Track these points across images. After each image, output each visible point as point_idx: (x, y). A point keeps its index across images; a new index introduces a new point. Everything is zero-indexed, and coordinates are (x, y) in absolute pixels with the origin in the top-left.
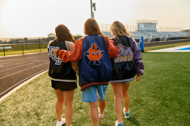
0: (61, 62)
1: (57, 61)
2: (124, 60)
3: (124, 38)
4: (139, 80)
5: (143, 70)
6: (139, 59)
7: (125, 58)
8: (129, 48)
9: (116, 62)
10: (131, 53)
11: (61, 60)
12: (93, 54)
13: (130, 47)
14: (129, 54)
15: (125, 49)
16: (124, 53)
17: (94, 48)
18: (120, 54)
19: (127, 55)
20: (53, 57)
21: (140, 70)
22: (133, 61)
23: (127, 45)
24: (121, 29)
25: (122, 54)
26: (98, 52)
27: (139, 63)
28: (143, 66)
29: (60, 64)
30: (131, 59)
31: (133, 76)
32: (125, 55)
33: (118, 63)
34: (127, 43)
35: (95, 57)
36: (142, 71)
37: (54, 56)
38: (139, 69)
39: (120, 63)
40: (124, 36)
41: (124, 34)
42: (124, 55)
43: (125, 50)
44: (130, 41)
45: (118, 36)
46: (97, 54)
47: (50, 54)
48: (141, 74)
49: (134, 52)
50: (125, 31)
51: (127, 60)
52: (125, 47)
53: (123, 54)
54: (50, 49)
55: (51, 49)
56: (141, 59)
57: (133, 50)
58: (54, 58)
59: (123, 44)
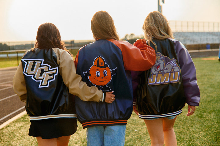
0: (49, 82)
1: (41, 81)
2: (165, 81)
3: (165, 42)
4: (192, 113)
5: (199, 96)
6: (191, 78)
7: (167, 77)
8: (174, 61)
9: (151, 84)
10: (177, 69)
11: (49, 80)
12: (98, 76)
13: (176, 58)
14: (172, 71)
15: (167, 61)
16: (165, 68)
17: (98, 65)
18: (158, 70)
19: (171, 72)
20: (32, 76)
21: (193, 98)
22: (180, 83)
23: (170, 54)
24: (161, 28)
25: (161, 71)
26: (105, 72)
27: (190, 86)
28: (198, 90)
29: (48, 86)
30: (176, 79)
31: (180, 108)
32: (166, 73)
33: (153, 86)
34: (170, 51)
35: (101, 80)
36: (197, 98)
37: (34, 75)
38: (191, 95)
39: (158, 86)
40: (165, 39)
41: (167, 36)
42: (165, 71)
43: (166, 63)
44: (175, 48)
45: (155, 39)
46: (105, 75)
47: (26, 71)
48: (196, 104)
49: (181, 67)
50: (167, 31)
51: (169, 82)
52: (166, 58)
53: (163, 70)
54: (26, 63)
55: (28, 63)
56: (195, 79)
57: (181, 63)
58: (35, 77)
59: (163, 53)
